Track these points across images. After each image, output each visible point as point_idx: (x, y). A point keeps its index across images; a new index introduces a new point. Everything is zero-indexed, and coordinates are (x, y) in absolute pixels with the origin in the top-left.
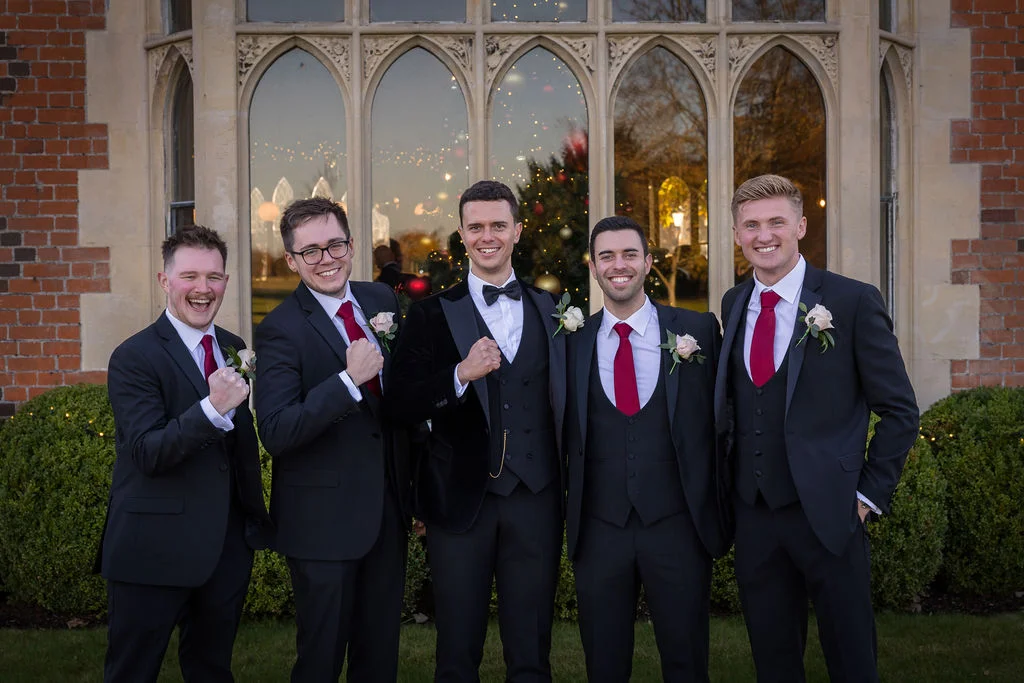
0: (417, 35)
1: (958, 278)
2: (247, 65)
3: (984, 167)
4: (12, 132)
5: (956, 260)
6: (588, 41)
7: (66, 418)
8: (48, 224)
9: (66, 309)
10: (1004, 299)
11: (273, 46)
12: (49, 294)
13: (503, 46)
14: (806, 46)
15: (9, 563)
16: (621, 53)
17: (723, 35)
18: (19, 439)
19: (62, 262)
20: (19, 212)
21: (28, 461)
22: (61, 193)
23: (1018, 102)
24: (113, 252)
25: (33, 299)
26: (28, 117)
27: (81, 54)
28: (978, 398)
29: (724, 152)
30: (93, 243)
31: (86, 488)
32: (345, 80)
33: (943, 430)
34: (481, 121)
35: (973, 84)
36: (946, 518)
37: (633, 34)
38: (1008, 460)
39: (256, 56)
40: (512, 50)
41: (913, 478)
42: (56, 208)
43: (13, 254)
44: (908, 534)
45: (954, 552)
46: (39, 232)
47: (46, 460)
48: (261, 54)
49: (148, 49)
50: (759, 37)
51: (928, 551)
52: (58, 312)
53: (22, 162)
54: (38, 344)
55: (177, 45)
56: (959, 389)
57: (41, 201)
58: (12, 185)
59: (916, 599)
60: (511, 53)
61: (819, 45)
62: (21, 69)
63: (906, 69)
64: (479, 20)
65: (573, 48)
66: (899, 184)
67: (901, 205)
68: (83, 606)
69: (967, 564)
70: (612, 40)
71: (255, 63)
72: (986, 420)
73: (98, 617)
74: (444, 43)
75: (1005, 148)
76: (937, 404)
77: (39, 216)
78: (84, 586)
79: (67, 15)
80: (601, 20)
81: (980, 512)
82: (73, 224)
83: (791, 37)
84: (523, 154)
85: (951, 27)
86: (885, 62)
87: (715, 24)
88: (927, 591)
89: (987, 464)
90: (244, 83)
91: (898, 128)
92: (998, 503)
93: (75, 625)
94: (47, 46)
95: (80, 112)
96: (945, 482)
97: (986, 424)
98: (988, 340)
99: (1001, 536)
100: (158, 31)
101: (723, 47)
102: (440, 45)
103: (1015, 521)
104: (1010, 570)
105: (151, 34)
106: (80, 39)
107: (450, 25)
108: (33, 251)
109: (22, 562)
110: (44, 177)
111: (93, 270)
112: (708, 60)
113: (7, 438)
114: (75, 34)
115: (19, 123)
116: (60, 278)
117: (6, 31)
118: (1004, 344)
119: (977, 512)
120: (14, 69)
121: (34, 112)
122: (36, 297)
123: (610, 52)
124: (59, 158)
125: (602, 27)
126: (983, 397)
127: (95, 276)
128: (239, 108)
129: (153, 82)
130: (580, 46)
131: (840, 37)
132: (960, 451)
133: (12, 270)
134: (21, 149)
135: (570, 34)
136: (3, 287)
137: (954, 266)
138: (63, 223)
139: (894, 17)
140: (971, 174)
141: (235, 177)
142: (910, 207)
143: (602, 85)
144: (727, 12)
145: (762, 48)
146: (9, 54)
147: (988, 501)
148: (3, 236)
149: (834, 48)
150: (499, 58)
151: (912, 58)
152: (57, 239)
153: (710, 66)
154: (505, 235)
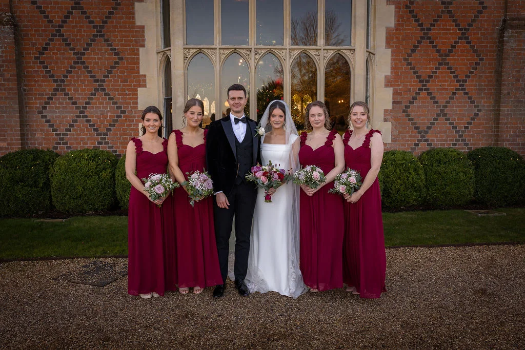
0: (235, 49)
1: (385, 120)
2: (187, 57)
3: (394, 89)
4: (119, 77)
5: (385, 115)
6: (284, 51)
8: (129, 103)
9: (135, 128)
10: (398, 126)
11: (194, 52)
12: (130, 123)
13: (260, 52)
14: (346, 53)
15: (122, 198)
16: (293, 55)
17: (322, 50)
19: (133, 114)
20: (121, 100)
22: (133, 94)
23: (403, 70)
25: (125, 124)
26: (123, 73)
27: (138, 54)
28: (391, 153)
32: (215, 62)
34: (253, 74)
35: (391, 65)
37: (296, 49)
38: (400, 170)
39: (189, 55)
40: (262, 53)
42: (131, 99)
43: (120, 112)
45: (384, 196)
46: (127, 105)
48: (191, 54)
49: (158, 53)
50: (332, 51)
52: (133, 128)
53: (122, 85)
54: (127, 137)
55: (166, 52)
57: (127, 97)
58: (119, 92)
61: (349, 53)
62: (121, 59)
63: (373, 60)
64: (253, 45)
66: (370, 94)
67: (370, 99)
70: (291, 51)
71: (189, 57)
74: (243, 52)
75: (399, 83)
77: (127, 101)
79: (134, 43)
80: (288, 45)
81: (392, 185)
82: (137, 103)
83: (342, 50)
85: (385, 48)
86: (367, 59)
87: (320, 46)
89: (395, 172)
90: (186, 62)
91: (370, 78)
92: (397, 182)
94: (128, 52)
95: (138, 71)
97: (394, 161)
98: (393, 137)
99: (398, 191)
100: (160, 48)
101: (322, 54)
103: (402, 187)
105: (158, 49)
106: (138, 50)
107: (245, 46)
108: (125, 111)
110: (128, 90)
112: (318, 57)
113: (121, 163)
114: (136, 49)
115: (121, 74)
116: (134, 119)
117: (117, 47)
118: (398, 139)
121: (125, 71)
123: (290, 54)
124: (132, 84)
125: (288, 47)
126: (393, 153)
128: (184, 68)
129: (159, 63)
130: (281, 53)
131: (356, 50)
132: (387, 168)
133: (119, 116)
134: (122, 82)
135: (279, 49)
136: (117, 121)
137: (385, 116)
138: (134, 103)
139: (369, 46)
140: (390, 91)
141: (183, 89)
142: (373, 100)
143: (288, 64)
144: (323, 43)
145: (333, 53)
146: (118, 54)
147: (394, 182)
148: (117, 106)
149: (354, 54)
150: (258, 56)
151: (375, 57)
152: (132, 108)
153: (318, 59)
154: (242, 102)
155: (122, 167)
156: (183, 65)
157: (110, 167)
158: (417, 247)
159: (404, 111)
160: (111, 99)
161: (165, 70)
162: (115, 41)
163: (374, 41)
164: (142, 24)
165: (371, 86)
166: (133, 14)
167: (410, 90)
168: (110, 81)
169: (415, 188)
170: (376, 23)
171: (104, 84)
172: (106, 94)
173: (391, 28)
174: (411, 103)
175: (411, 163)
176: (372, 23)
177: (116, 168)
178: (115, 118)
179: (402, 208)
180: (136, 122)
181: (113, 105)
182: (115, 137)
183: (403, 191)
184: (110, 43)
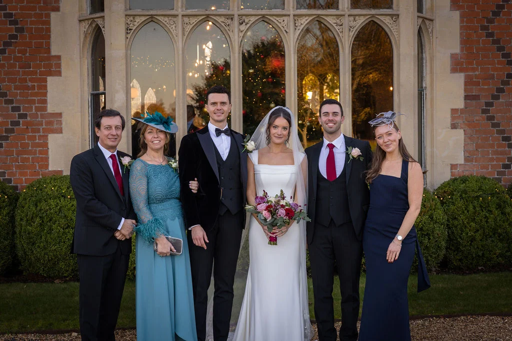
0: (208, 16)
1: (454, 126)
2: (130, 30)
3: (466, 77)
4: (17, 59)
5: (453, 118)
6: (285, 18)
7: (52, 190)
8: (33, 102)
9: (42, 141)
10: (475, 136)
11: (142, 21)
12: (34, 134)
13: (246, 21)
14: (384, 21)
15: (26, 255)
16: (300, 24)
17: (347, 16)
18: (30, 200)
19: (39, 119)
20: (20, 97)
21: (36, 209)
22: (40, 87)
23: (481, 45)
24: (63, 115)
25: (26, 137)
26: (23, 52)
27: (48, 23)
28: (461, 180)
30: (54, 111)
31: (63, 221)
32: (175, 36)
33: (446, 195)
35: (460, 37)
36: (447, 233)
37: (305, 15)
38: (474, 208)
39: (134, 25)
40: (251, 23)
41: (432, 214)
42: (36, 95)
43: (17, 116)
44: (429, 239)
46: (29, 105)
47: (44, 208)
48: (136, 24)
49: (80, 21)
50: (362, 17)
51: (439, 247)
52: (38, 143)
53: (21, 73)
54: (29, 158)
55: (96, 20)
56: (453, 177)
57: (30, 91)
58: (17, 84)
59: (434, 269)
61: (390, 20)
62: (21, 30)
63: (430, 30)
64: (236, 9)
65: (279, 22)
66: (427, 83)
67: (428, 93)
68: (61, 274)
69: (457, 254)
70: (296, 18)
71: (134, 28)
72: (465, 190)
73: (68, 279)
74: (220, 20)
75: (475, 66)
76: (444, 183)
77: (29, 98)
78: (62, 265)
79: (42, 5)
80: (291, 9)
81: (462, 231)
82: (45, 102)
83: (377, 16)
85: (451, 10)
86: (420, 27)
87: (343, 11)
88: (439, 267)
89: (466, 210)
90: (129, 37)
91: (426, 58)
92: (470, 227)
93: (58, 282)
94: (33, 19)
95: (48, 50)
96: (446, 217)
97: (465, 192)
99: (472, 241)
100: (84, 13)
101: (347, 21)
102: (218, 20)
103: (478, 234)
104: (476, 257)
105: (81, 14)
106: (48, 16)
107: (222, 11)
108: (27, 114)
109: (33, 254)
110: (31, 80)
111: (54, 123)
112: (340, 27)
113: (26, 199)
114: (45, 13)
115: (20, 55)
116: (40, 127)
117: (14, 12)
118: (475, 157)
120: (17, 30)
121: (27, 50)
122: (28, 136)
123: (295, 23)
124: (38, 71)
125: (292, 13)
126: (464, 180)
127: (55, 126)
128: (127, 49)
129: (82, 36)
130: (281, 21)
131: (400, 17)
132: (454, 204)
133: (17, 123)
134: (20, 68)
135: (277, 16)
136: (12, 131)
137: (452, 121)
138: (40, 102)
139: (424, 6)
140: (460, 78)
141: (125, 80)
142: (432, 93)
143: (292, 39)
144: (348, 6)
145: (364, 21)
146: (15, 22)
147: (466, 226)
148: (12, 107)
149: (397, 22)
150: (245, 26)
151: (433, 25)
152: (37, 109)
153: (341, 30)
154: (226, 108)
155: (27, 205)
156: (125, 42)
157: (6, 206)
158: (484, 315)
159: (484, 111)
160: (3, 95)
161: (92, 48)
162: (11, 1)
165: (428, 71)
167: (492, 77)
168: (3, 66)
169: (500, 235)
174: (496, 97)
175: (492, 195)
177: (15, 207)
178: (10, 127)
179: (480, 268)
180: (43, 133)
181: (6, 106)
182: (9, 157)
183: (480, 240)
184: (3, 5)
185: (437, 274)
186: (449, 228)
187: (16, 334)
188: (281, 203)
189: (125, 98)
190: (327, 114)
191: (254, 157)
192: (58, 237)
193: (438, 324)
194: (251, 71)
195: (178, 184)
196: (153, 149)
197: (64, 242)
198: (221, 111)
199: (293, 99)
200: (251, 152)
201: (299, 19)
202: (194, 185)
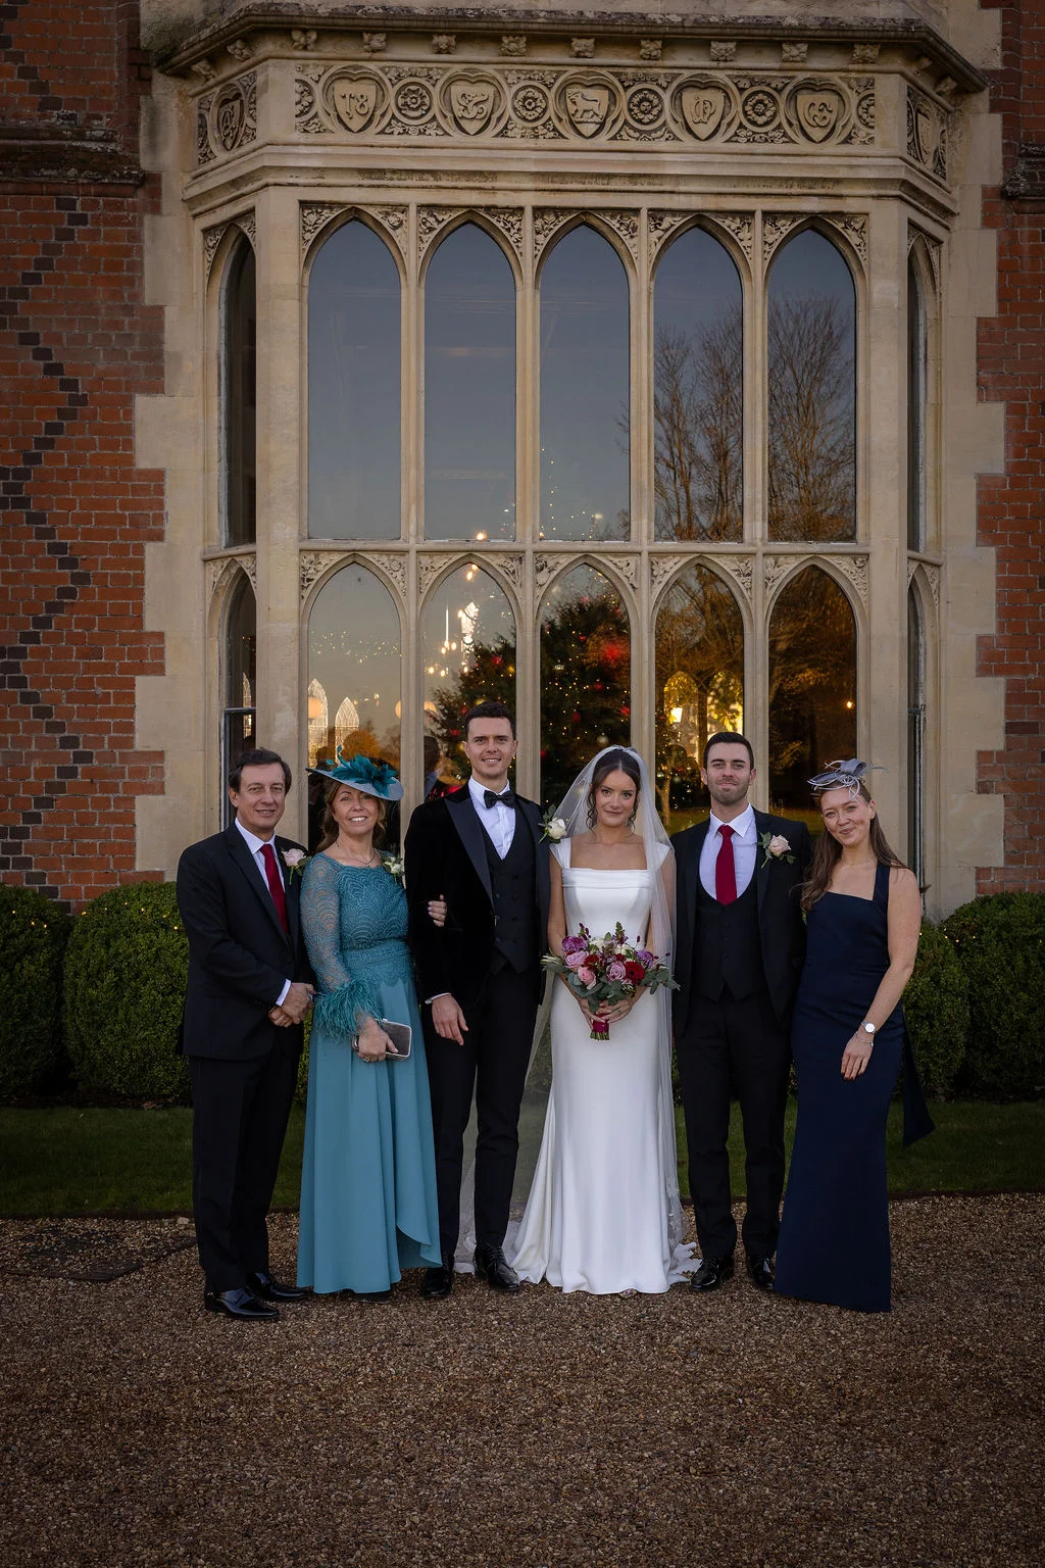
0: (471, 553)
1: (983, 788)
2: (309, 580)
3: (1010, 685)
4: (73, 639)
5: (981, 771)
6: (632, 560)
7: (140, 913)
8: (106, 728)
9: (121, 811)
10: (1027, 809)
11: (333, 563)
12: (105, 795)
13: (551, 564)
14: (837, 566)
15: (84, 1049)
16: (662, 572)
17: (760, 555)
18: (95, 933)
19: (118, 765)
20: (78, 717)
21: (107, 953)
22: (119, 698)
24: (168, 757)
25: (89, 800)
26: (89, 624)
27: (139, 564)
28: (1001, 902)
29: (760, 665)
30: (148, 747)
31: (162, 979)
32: (401, 594)
33: (967, 932)
35: (998, 602)
36: (968, 1014)
37: (674, 553)
38: (1027, 960)
39: (318, 571)
40: (560, 568)
42: (112, 713)
43: (71, 756)
44: (932, 1026)
46: (97, 735)
47: (125, 952)
48: (322, 569)
49: (206, 562)
50: (794, 557)
51: (951, 1043)
52: (114, 814)
53: (81, 668)
54: (94, 844)
55: (237, 559)
56: (982, 895)
57: (99, 706)
58: (72, 690)
59: (940, 1090)
60: (559, 570)
61: (851, 566)
62: (83, 579)
63: (934, 586)
64: (529, 538)
65: (617, 566)
66: (926, 696)
67: (928, 717)
68: (156, 1090)
69: (989, 1059)
70: (654, 559)
71: (317, 578)
72: (1007, 923)
73: (170, 1100)
74: (495, 561)
75: (1028, 662)
76: (961, 908)
77: (98, 720)
78: (158, 1071)
79: (128, 527)
80: (645, 540)
81: (1001, 1009)
82: (130, 728)
83: (824, 558)
84: (561, 664)
85: (977, 545)
86: (914, 579)
87: (755, 545)
88: (952, 1086)
89: (1008, 964)
90: (306, 597)
91: (926, 643)
92: (1018, 1000)
93: (150, 1107)
94: (108, 556)
95: (139, 621)
96: (967, 979)
97: (1007, 927)
98: (1012, 848)
99: (1021, 1032)
100: (214, 544)
101: (760, 568)
102: (493, 564)
103: (1034, 1017)
104: (1029, 1065)
105: (209, 546)
106: (140, 550)
107: (501, 543)
108: (92, 753)
109: (100, 1048)
110: (102, 683)
111: (148, 772)
112: (745, 579)
113: (85, 932)
114: (135, 546)
115: (80, 630)
116: (118, 781)
117: (69, 541)
118: (1028, 852)
119: (998, 1009)
121: (94, 620)
122: (92, 798)
123: (653, 570)
124: (117, 664)
125: (645, 547)
126: (1005, 901)
127: (150, 779)
128: (301, 621)
129: (210, 592)
130: (623, 565)
131: (871, 558)
132: (983, 952)
133: (70, 772)
134: (80, 656)
135: (616, 553)
136: (61, 788)
137: (979, 776)
138: (120, 728)
139: (922, 537)
140: (997, 687)
141: (296, 683)
142: (938, 717)
143: (645, 601)
144: (763, 534)
145: (795, 568)
146: (71, 563)
147: (1008, 999)
148: (62, 739)
149: (865, 569)
150: (547, 575)
151: (940, 576)
152: (114, 743)
153: (747, 585)
154: (505, 748)
155: (88, 946)
156: (297, 607)
157: (46, 945)
160: (44, 713)
161: (230, 618)
162: (64, 519)
163: (938, 521)
164: (159, 465)
165: (930, 673)
166: (129, 430)
168: (44, 653)
170: (943, 463)
171: (21, 661)
172: (28, 698)
173: (994, 477)
176: (930, 460)
177: (64, 948)
178: (56, 779)
179: (1038, 1088)
180: (124, 793)
181: (48, 735)
182: (53, 843)
183: (1039, 1030)
184: (47, 526)
185: (948, 1100)
186: (973, 1003)
187: (61, 1217)
188: (618, 952)
189: (296, 724)
190: (720, 763)
191: (563, 853)
192: (153, 1011)
193: (950, 1211)
194: (559, 668)
195: (403, 909)
196: (351, 835)
197: (164, 1023)
198: (497, 755)
199: (646, 727)
200: (558, 841)
201: (661, 561)
202: (437, 910)
